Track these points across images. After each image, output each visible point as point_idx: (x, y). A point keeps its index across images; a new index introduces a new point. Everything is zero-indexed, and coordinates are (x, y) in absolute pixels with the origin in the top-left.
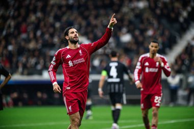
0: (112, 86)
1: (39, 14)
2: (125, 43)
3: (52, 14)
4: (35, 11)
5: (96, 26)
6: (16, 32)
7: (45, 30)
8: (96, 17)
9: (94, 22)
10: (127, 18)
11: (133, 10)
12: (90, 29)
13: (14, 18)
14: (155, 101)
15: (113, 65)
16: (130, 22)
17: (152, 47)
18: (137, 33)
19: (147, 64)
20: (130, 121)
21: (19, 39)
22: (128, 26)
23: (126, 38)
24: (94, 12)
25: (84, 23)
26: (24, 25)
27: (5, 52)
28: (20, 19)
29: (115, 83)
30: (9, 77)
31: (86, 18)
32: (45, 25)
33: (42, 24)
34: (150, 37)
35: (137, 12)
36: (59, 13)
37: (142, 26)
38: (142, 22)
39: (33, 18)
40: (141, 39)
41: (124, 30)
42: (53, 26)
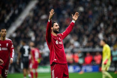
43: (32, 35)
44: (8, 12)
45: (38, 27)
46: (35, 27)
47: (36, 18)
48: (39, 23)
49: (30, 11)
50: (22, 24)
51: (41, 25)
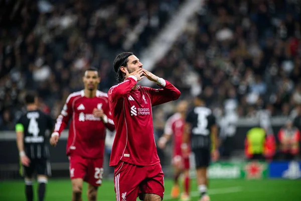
0: (32, 148)
11: (53, 30)
14: (96, 177)
15: (33, 117)
17: (88, 77)
18: (59, 66)
19: (81, 107)
23: (42, 74)
37: (67, 56)
38: (66, 48)
40: (65, 75)
41: (39, 61)
43: (192, 80)
44: (133, 22)
45: (208, 61)
46: (201, 62)
47: (205, 39)
48: (212, 52)
49: (190, 21)
50: (169, 54)
51: (215, 56)
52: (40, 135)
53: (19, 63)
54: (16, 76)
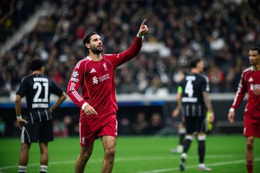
0: (188, 107)
1: (102, 14)
2: (217, 51)
3: (119, 13)
4: (95, 10)
5: (177, 29)
6: (71, 38)
7: (109, 34)
8: (178, 16)
9: (174, 23)
10: (218, 17)
12: (169, 32)
13: (68, 18)
16: (223, 23)
18: (233, 37)
19: (251, 80)
20: (222, 156)
21: (74, 47)
22: (220, 29)
23: (218, 44)
24: (174, 10)
25: (161, 25)
26: (81, 28)
27: (56, 64)
28: (76, 20)
29: (190, 104)
30: (62, 98)
31: (163, 18)
32: (109, 28)
33: (105, 26)
34: (250, 43)
35: (233, 8)
36: (128, 11)
37: (239, 29)
38: (239, 22)
39: (93, 18)
40: (237, 45)
41: (216, 34)
42: (119, 28)
52: (194, 96)
53: (198, 36)
54: (196, 46)
